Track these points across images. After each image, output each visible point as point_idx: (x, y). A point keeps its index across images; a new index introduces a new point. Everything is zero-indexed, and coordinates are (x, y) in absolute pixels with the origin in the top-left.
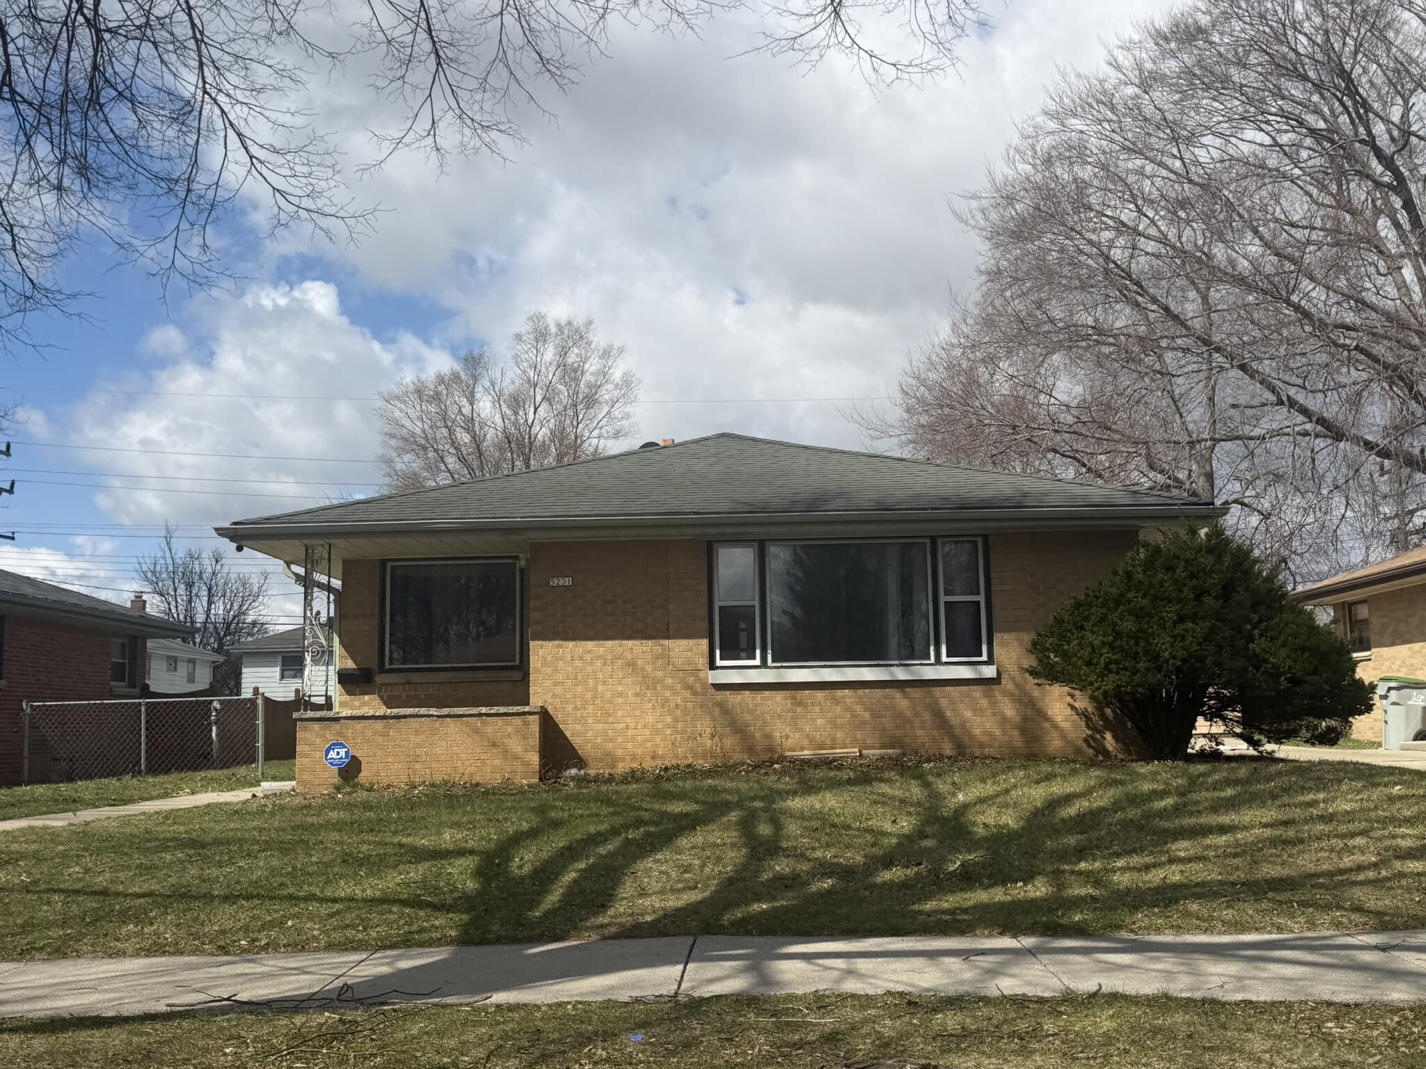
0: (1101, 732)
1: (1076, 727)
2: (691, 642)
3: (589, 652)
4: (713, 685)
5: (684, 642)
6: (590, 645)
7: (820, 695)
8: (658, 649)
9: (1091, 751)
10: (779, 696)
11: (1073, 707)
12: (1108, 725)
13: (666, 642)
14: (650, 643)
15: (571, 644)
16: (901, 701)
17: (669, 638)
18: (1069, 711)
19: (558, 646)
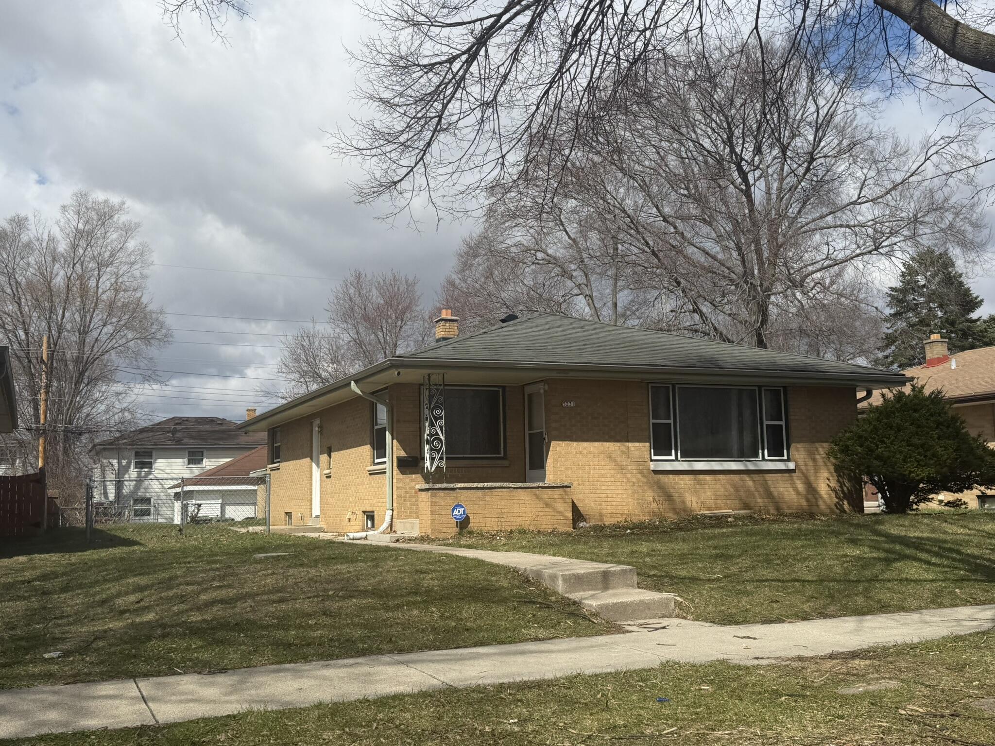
0: (842, 501)
1: (831, 498)
2: (641, 444)
3: (585, 449)
4: (653, 471)
5: (637, 444)
6: (585, 444)
7: (708, 478)
8: (623, 448)
9: (838, 511)
10: (687, 478)
11: (829, 486)
12: (846, 497)
13: (627, 444)
14: (618, 444)
15: (575, 444)
16: (749, 482)
17: (628, 441)
18: (827, 489)
19: (568, 445)
